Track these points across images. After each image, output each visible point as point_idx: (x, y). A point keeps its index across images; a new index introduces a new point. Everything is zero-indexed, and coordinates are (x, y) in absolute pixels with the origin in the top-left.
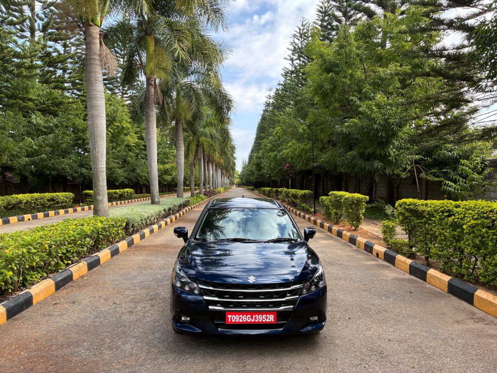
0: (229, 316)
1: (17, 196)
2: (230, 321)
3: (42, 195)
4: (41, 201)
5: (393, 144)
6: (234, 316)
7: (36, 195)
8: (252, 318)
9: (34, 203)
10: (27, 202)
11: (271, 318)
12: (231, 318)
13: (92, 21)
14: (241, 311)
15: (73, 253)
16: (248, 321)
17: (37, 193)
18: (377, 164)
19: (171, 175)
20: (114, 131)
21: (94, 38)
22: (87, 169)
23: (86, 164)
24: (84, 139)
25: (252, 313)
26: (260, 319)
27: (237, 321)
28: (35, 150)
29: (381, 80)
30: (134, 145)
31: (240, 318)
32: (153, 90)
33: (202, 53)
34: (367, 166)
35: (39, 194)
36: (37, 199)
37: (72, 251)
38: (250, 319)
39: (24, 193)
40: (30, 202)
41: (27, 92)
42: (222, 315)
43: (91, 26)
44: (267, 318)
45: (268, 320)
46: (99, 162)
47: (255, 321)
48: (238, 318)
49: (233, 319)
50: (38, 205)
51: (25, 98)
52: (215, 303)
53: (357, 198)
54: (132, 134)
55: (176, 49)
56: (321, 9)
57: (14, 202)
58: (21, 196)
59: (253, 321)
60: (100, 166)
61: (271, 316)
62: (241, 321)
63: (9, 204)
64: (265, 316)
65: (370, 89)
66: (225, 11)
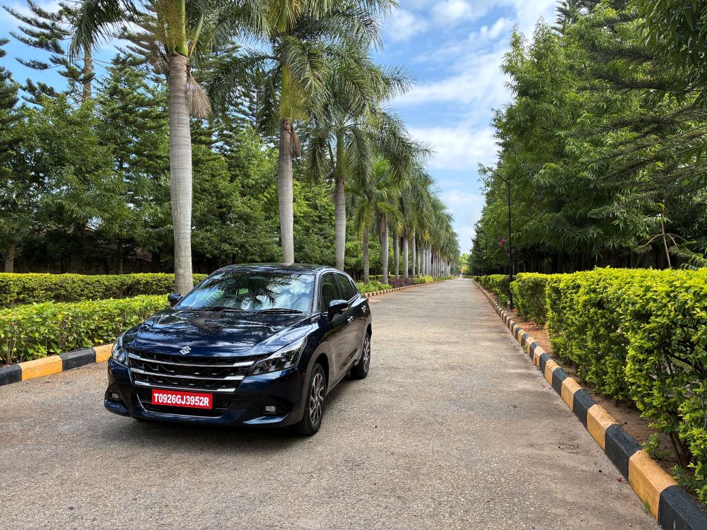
0: (156, 395)
1: (135, 275)
2: (156, 401)
3: (167, 275)
4: (166, 283)
5: (619, 200)
6: (161, 395)
7: (160, 275)
8: (182, 399)
9: (156, 284)
10: (147, 282)
11: (205, 402)
12: (158, 397)
13: (176, 50)
14: (170, 390)
15: (107, 331)
16: (178, 403)
17: (162, 272)
18: (593, 232)
19: (357, 257)
20: (271, 196)
21: (179, 71)
22: (230, 245)
23: (230, 239)
24: (231, 207)
25: (183, 393)
26: (193, 401)
27: (165, 402)
28: (160, 218)
29: (607, 102)
30: (302, 215)
31: (168, 398)
32: (289, 136)
33: (354, 83)
34: (577, 234)
35: (163, 274)
36: (160, 280)
37: (105, 328)
38: (180, 400)
39: (146, 272)
40: (151, 284)
41: (156, 148)
42: (147, 393)
43: (175, 56)
44: (200, 401)
45: (201, 404)
46: (182, 227)
47: (185, 404)
48: (166, 399)
49: (161, 398)
50: (161, 287)
51: (151, 155)
52: (142, 377)
53: (535, 280)
54: (299, 201)
55: (307, 79)
56: (563, 7)
57: (130, 282)
58: (139, 276)
59: (183, 403)
60: (182, 231)
61: (206, 398)
62: (169, 402)
63: (123, 284)
64: (198, 398)
65: (589, 118)
66: (379, 23)
